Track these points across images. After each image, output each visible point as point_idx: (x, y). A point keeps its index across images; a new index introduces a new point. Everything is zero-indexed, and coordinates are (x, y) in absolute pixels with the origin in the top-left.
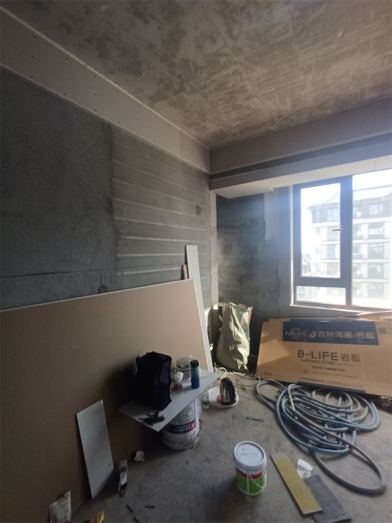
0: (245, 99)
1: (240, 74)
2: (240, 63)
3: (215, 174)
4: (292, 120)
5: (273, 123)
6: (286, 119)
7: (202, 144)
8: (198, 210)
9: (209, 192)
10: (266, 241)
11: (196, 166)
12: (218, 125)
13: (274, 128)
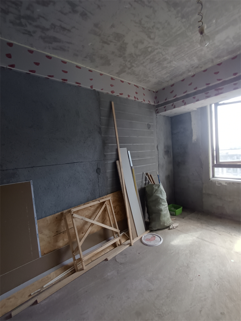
0: (168, 63)
1: (161, 53)
2: (159, 48)
3: (159, 105)
4: (201, 68)
5: (189, 71)
6: (197, 67)
7: (150, 89)
8: (149, 127)
9: (155, 115)
10: (193, 141)
11: (147, 102)
12: (156, 78)
13: (191, 74)
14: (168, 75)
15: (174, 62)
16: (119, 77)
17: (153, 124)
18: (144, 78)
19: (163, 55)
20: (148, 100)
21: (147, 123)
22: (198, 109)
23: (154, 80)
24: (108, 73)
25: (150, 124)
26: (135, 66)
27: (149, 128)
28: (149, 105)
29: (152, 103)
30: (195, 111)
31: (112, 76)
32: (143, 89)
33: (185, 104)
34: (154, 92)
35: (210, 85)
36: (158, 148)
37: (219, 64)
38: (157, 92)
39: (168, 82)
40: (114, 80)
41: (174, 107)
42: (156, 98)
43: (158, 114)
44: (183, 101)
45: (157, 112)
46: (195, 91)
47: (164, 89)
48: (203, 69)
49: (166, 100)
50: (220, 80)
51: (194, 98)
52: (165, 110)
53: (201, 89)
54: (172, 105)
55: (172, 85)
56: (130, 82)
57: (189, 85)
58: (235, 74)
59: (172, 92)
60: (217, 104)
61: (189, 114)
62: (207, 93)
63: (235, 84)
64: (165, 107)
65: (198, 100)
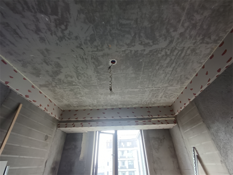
0: (80, 96)
1: (80, 89)
2: (80, 86)
3: (62, 121)
4: (97, 107)
5: (90, 106)
6: (95, 106)
7: (59, 107)
8: (46, 138)
9: (56, 129)
10: (80, 159)
11: (53, 116)
12: (68, 102)
13: (90, 108)
14: (77, 103)
15: (84, 97)
16: (40, 88)
17: (51, 136)
18: (60, 98)
19: (80, 91)
20: (55, 114)
21: (46, 134)
22: (88, 132)
23: (65, 102)
24: (32, 81)
25: (48, 135)
26: (58, 87)
27: (46, 140)
28: (54, 118)
29: (57, 118)
30: (86, 133)
31: (34, 85)
32: (55, 105)
33: (82, 126)
34: (61, 110)
35: (100, 119)
36: (47, 164)
37: (106, 109)
38: (64, 111)
39: (74, 107)
40: (34, 88)
41: (74, 127)
42: (61, 115)
43: (58, 128)
44: (81, 124)
45: (58, 126)
46: (91, 119)
47: (70, 111)
48: (97, 108)
49: (69, 119)
50: (105, 118)
51: (89, 124)
52: (66, 127)
53: (94, 119)
54: (73, 124)
55: (77, 111)
56: (46, 96)
57: (88, 114)
58: (113, 117)
59: (75, 115)
60: (100, 132)
61: (81, 134)
62: (97, 123)
63: (112, 123)
64: (66, 124)
65: (91, 126)
